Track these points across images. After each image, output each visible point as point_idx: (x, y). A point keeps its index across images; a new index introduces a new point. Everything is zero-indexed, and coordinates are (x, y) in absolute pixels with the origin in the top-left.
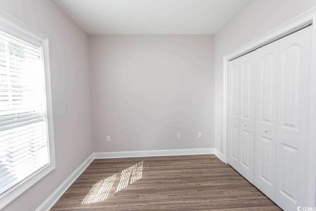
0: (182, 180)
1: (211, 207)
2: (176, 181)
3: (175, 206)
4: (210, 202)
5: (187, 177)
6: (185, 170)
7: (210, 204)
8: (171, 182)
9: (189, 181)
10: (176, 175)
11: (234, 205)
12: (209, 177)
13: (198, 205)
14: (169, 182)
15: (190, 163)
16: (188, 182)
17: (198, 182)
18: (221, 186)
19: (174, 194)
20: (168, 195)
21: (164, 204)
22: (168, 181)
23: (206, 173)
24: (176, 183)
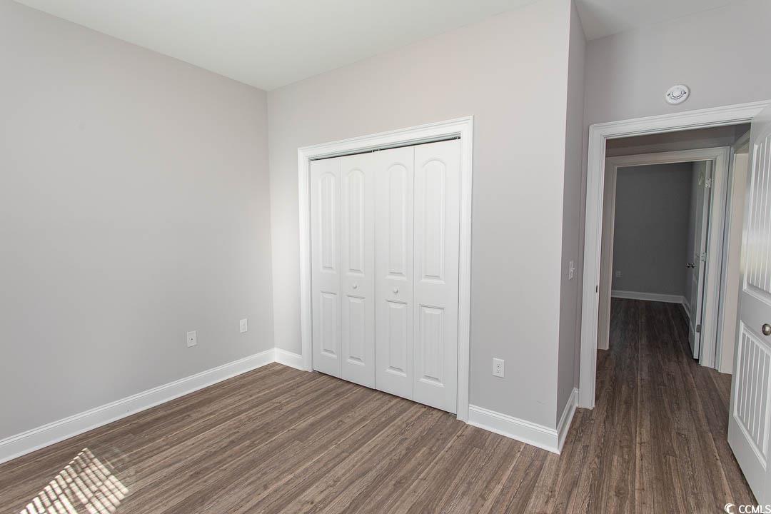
0: (252, 440)
1: (344, 455)
2: (237, 447)
3: (283, 492)
4: (336, 447)
5: (258, 426)
6: (242, 416)
7: (338, 451)
8: (231, 456)
9: (268, 433)
10: (229, 436)
11: (372, 430)
12: (299, 407)
13: (322, 464)
14: (225, 459)
15: (240, 397)
16: (268, 435)
17: (289, 426)
18: (333, 412)
19: (259, 475)
20: (246, 483)
21: (255, 506)
22: (220, 458)
23: (288, 403)
24: (241, 452)
